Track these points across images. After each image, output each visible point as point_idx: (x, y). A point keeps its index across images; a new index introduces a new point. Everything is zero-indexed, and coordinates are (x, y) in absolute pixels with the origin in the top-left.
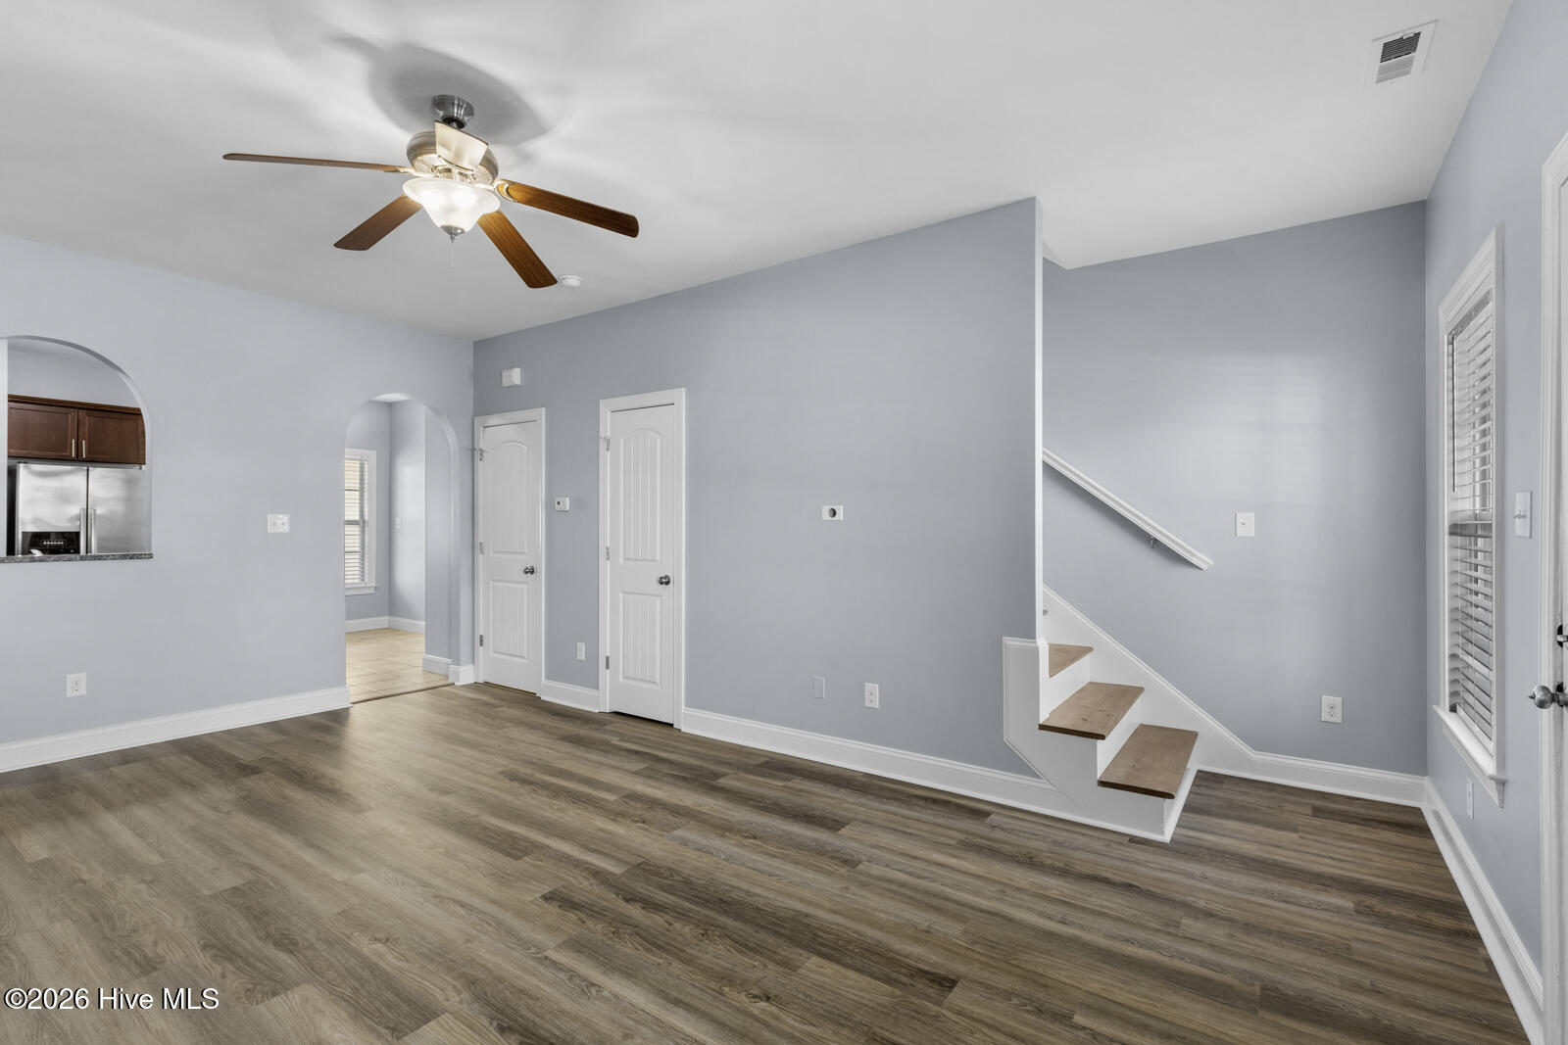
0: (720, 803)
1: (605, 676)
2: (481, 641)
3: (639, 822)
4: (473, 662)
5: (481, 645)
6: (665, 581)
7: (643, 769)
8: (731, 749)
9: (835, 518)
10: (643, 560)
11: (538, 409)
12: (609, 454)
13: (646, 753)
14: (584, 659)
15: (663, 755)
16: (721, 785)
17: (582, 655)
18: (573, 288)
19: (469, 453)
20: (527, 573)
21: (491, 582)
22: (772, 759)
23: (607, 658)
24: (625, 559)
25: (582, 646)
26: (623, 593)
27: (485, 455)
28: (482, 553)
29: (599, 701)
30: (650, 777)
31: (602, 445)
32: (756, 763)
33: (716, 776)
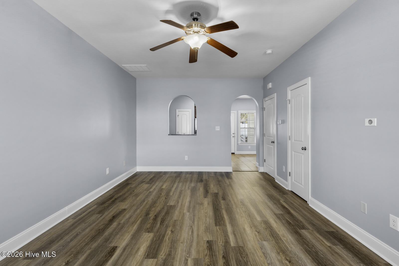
0: (292, 239)
1: (289, 178)
2: (265, 161)
3: (257, 232)
4: (263, 166)
5: (265, 162)
6: (305, 149)
7: (279, 214)
8: (322, 220)
9: (372, 125)
10: (299, 141)
11: (274, 94)
12: (290, 105)
13: (287, 209)
14: (285, 171)
15: (292, 212)
16: (301, 233)
17: (284, 170)
18: (269, 54)
19: (262, 109)
20: (272, 143)
21: (267, 145)
22: (337, 231)
23: (290, 173)
24: (294, 140)
25: (284, 167)
26: (294, 151)
27: (265, 109)
28: (265, 136)
29: (288, 185)
30: (279, 218)
31: (288, 102)
32: (327, 230)
33: (303, 227)
